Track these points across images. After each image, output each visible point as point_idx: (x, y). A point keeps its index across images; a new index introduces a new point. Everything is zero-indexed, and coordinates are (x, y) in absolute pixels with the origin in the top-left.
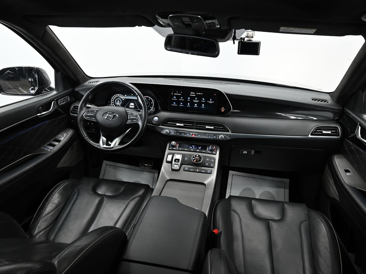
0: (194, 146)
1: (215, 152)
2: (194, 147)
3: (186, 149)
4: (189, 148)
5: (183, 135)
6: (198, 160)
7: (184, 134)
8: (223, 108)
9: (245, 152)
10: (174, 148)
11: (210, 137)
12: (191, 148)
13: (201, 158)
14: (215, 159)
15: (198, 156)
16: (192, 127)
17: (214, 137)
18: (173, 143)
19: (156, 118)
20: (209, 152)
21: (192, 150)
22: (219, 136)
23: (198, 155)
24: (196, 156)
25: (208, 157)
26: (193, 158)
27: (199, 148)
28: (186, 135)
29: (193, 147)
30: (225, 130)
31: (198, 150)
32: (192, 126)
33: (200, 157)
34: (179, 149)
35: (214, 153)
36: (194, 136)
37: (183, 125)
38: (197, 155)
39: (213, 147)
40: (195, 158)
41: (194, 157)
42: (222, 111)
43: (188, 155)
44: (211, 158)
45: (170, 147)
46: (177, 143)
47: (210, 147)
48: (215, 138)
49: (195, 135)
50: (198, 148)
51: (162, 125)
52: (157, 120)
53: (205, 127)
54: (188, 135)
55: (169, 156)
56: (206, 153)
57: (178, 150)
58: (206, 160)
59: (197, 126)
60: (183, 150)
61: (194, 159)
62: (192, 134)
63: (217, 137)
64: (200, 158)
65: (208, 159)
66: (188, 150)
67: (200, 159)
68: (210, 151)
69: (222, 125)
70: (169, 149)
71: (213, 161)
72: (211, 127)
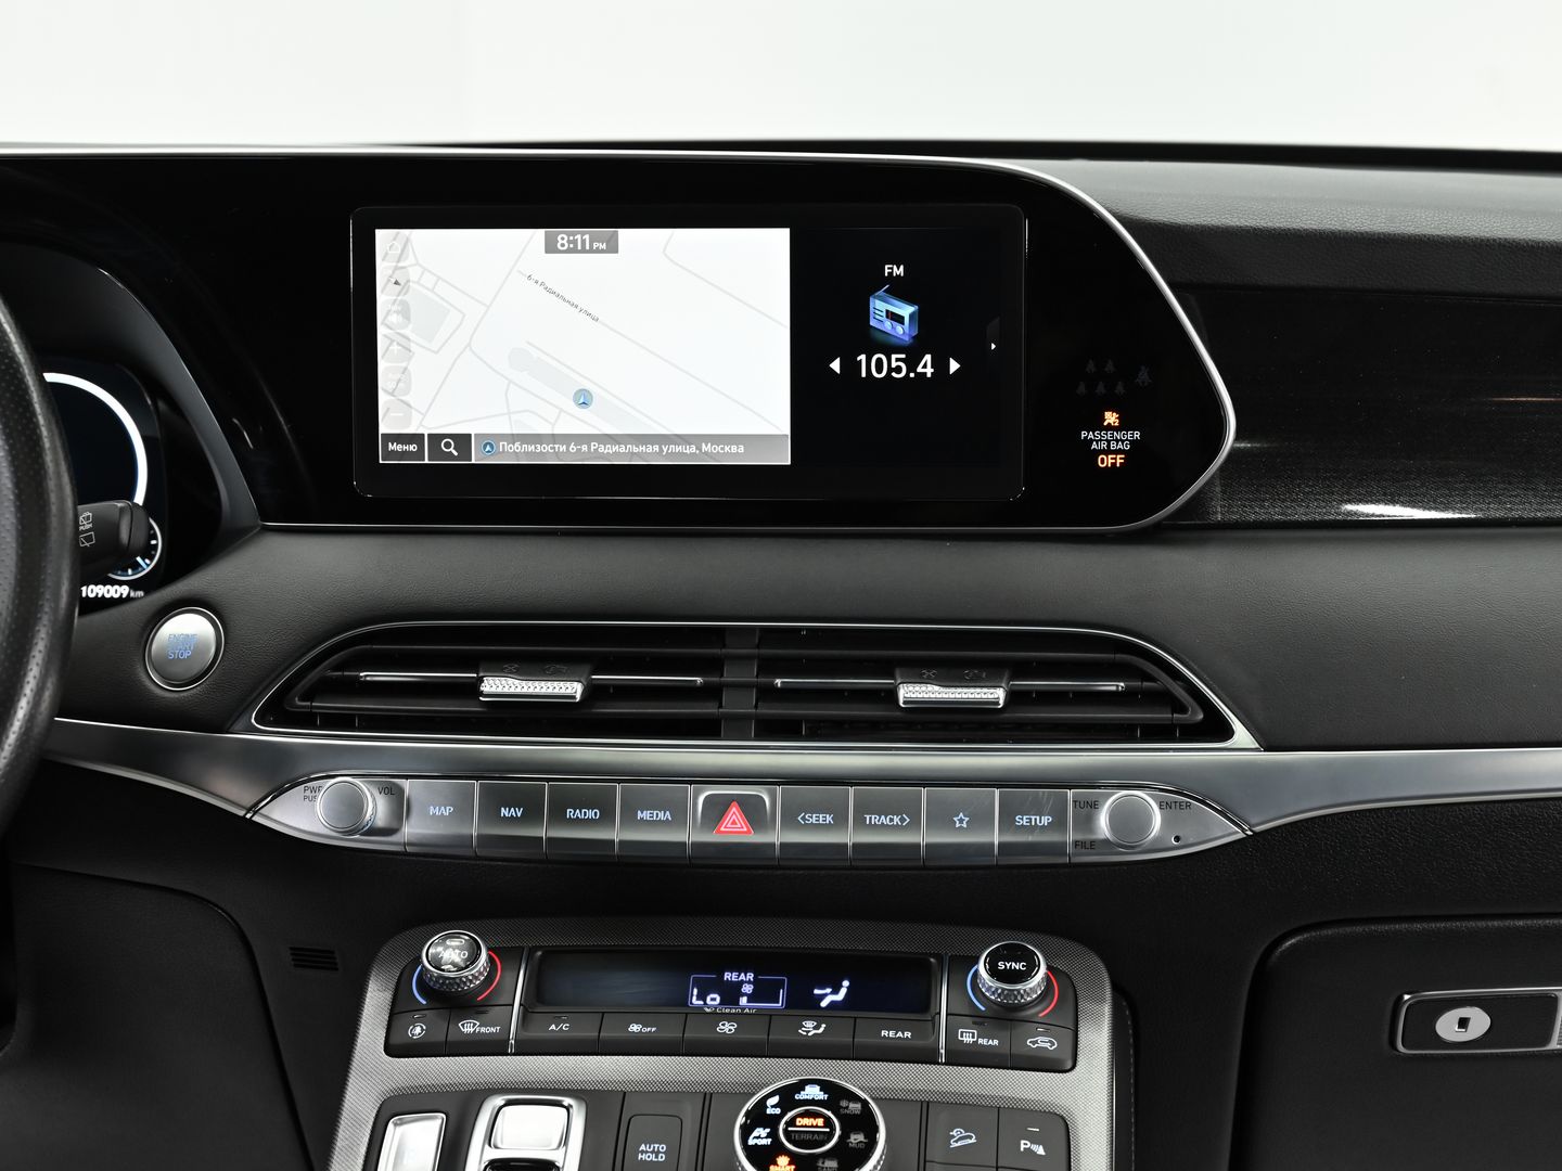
0: (746, 981)
1: (1049, 1027)
2: (755, 983)
3: (635, 1028)
4: (684, 1001)
5: (578, 822)
6: (826, 1155)
7: (591, 814)
8: (1111, 418)
9: (1462, 1025)
10: (468, 1027)
11: (961, 820)
12: (714, 999)
13: (866, 1123)
14: (1059, 1130)
15: (813, 1092)
16: (708, 709)
17: (1022, 820)
18: (449, 952)
19: (189, 630)
20: (967, 1037)
21: (727, 1028)
22: (1094, 805)
23: (825, 1085)
24: (788, 1096)
25: (964, 1110)
26: (746, 1131)
27: (829, 998)
28: (630, 818)
29: (731, 994)
30: (1163, 715)
31: (809, 1024)
32: (712, 693)
33: (855, 1107)
34: (534, 1033)
35: (1043, 1043)
36: (734, 829)
37: (574, 689)
38: (801, 1086)
39: (1018, 966)
40: (772, 1123)
41: (758, 1117)
42: (1106, 461)
43: (665, 1099)
44: (1003, 1119)
45: (399, 1010)
46: (504, 955)
47: (981, 968)
48: (1031, 829)
49: (752, 810)
50: (804, 1003)
51: (278, 714)
52: (198, 647)
53: (892, 694)
54: (651, 828)
55: (394, 1134)
56: (928, 1057)
57: (525, 1049)
58: (934, 1153)
59: (767, 693)
60: (591, 1034)
61: (760, 1136)
62: (717, 809)
63: (1059, 823)
64: (850, 1124)
65: (960, 1138)
66: (673, 1033)
67: (857, 1138)
68: (979, 1020)
69: (1118, 655)
70: (396, 1040)
71: (1040, 1151)
72: (974, 682)
